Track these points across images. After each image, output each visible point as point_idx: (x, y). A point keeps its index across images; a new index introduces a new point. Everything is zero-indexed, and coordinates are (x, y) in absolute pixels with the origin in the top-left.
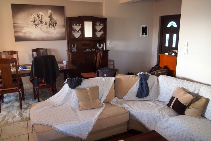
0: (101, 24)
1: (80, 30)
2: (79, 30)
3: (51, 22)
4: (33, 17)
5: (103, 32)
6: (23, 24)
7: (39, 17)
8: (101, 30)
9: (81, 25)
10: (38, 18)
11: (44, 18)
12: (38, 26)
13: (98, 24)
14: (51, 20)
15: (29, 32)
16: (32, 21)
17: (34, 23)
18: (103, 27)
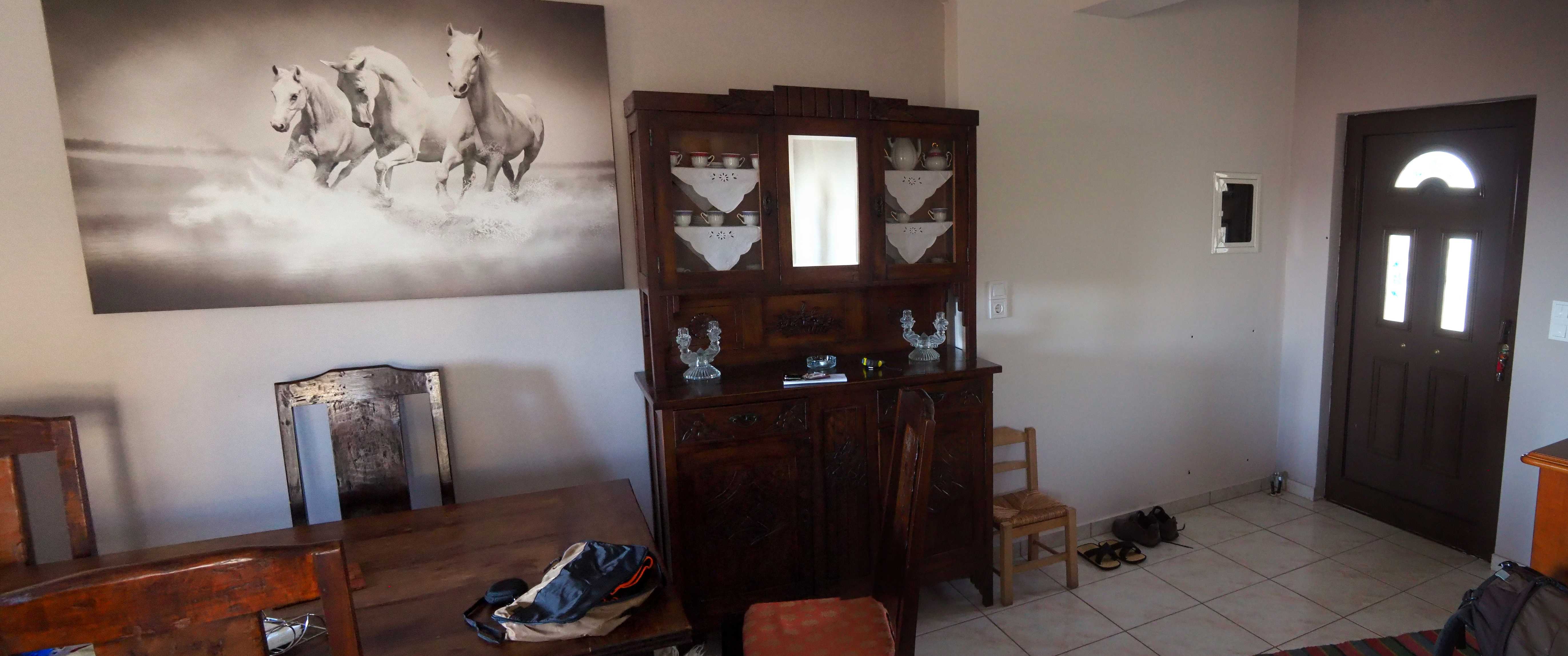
0: (929, 155)
1: (748, 203)
2: (741, 208)
3: (477, 140)
4: (295, 88)
5: (948, 219)
6: (179, 151)
7: (357, 95)
8: (931, 204)
9: (755, 162)
10: (343, 103)
11: (404, 101)
12: (345, 172)
13: (906, 155)
14: (479, 117)
15: (247, 222)
16: (281, 129)
17: (306, 147)
18: (950, 181)
